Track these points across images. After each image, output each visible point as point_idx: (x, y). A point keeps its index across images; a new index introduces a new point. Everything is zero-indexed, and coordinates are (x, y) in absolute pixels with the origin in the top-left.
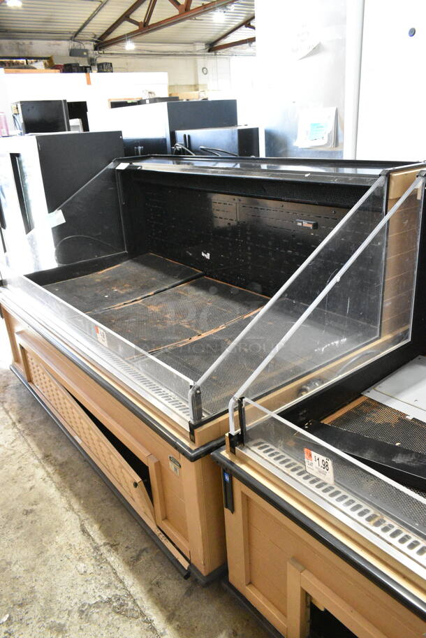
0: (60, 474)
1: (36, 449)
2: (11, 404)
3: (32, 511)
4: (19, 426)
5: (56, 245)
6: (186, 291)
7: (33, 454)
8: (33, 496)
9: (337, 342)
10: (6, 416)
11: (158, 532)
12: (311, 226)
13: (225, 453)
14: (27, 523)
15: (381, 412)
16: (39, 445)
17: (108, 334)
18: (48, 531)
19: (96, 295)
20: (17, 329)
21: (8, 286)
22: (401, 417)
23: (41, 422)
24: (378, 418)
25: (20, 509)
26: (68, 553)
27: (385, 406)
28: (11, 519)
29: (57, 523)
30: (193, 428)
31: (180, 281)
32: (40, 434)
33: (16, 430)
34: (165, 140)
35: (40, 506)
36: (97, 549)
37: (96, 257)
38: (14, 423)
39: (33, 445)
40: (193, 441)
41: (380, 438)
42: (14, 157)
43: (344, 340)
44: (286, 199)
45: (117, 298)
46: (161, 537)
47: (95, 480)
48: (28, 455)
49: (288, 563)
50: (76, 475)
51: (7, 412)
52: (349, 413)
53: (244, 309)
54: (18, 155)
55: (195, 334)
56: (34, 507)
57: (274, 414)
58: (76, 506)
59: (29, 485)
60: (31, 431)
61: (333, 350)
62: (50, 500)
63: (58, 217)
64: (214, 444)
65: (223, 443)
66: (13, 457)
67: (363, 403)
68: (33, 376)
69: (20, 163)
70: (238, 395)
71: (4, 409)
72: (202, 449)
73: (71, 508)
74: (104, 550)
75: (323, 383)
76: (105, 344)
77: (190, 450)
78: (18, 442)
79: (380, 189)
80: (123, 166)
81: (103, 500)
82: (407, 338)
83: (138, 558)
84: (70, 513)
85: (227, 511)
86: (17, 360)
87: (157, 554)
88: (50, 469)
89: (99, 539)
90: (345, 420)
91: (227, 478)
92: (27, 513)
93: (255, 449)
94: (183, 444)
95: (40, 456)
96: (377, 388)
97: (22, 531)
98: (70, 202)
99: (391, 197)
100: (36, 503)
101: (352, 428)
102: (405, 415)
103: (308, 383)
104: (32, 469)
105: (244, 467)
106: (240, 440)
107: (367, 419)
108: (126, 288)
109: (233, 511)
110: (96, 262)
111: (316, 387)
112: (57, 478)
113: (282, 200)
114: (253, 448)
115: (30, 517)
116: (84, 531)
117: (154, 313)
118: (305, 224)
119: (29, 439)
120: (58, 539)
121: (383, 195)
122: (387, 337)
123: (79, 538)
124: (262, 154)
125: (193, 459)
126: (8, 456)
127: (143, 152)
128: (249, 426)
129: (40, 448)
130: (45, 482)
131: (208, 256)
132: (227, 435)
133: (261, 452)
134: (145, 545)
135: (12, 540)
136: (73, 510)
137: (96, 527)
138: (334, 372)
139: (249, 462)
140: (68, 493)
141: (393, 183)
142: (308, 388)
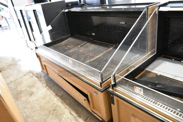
0: (61, 99)
1: (53, 93)
2: (43, 81)
3: (55, 110)
4: (47, 87)
5: (50, 35)
6: (89, 45)
7: (53, 94)
8: (55, 106)
9: (136, 56)
10: (43, 85)
11: (92, 112)
12: (124, 23)
13: (111, 89)
14: (55, 113)
15: (150, 74)
16: (54, 91)
17: (72, 60)
18: (61, 114)
19: (64, 49)
20: (42, 60)
21: (38, 48)
22: (156, 75)
23: (53, 85)
24: (150, 76)
25: (52, 110)
26: (68, 120)
27: (152, 72)
28: (50, 112)
29: (63, 112)
30: (101, 84)
31: (87, 42)
32: (53, 88)
33: (46, 88)
34: (78, 1)
35: (58, 108)
36: (75, 118)
37: (62, 38)
38: (45, 87)
39: (52, 92)
40: (101, 87)
41: (152, 81)
42: (34, 11)
43: (138, 55)
44: (117, 16)
45: (70, 49)
46: (93, 113)
47: (71, 99)
48: (51, 95)
49: (131, 117)
50: (66, 99)
51: (43, 84)
52: (142, 75)
53: (107, 48)
54: (35, 10)
55: (94, 57)
56: (56, 109)
57: (123, 77)
58: (67, 107)
59: (53, 103)
60: (51, 88)
61: (135, 58)
62: (60, 106)
63: (50, 27)
64: (107, 87)
65: (110, 87)
66: (47, 96)
67: (145, 72)
68: (49, 73)
69: (36, 12)
70: (113, 74)
71: (42, 83)
72: (104, 89)
73: (66, 108)
74: (77, 118)
75: (134, 68)
76: (72, 63)
77: (101, 89)
78: (48, 92)
79: (145, 12)
80: (67, 11)
81: (74, 105)
82: (155, 52)
83: (87, 119)
84: (66, 109)
85: (112, 105)
86: (43, 69)
87: (92, 118)
88: (58, 98)
89: (75, 115)
90: (141, 77)
91: (112, 96)
92: (54, 110)
93: (119, 87)
94: (99, 88)
95: (54, 95)
96: (148, 67)
97: (54, 115)
98: (53, 22)
99: (148, 14)
100: (56, 107)
101: (143, 79)
102: (157, 74)
103: (130, 68)
104: (53, 99)
105: (116, 93)
106: (115, 85)
107: (147, 76)
108: (72, 46)
109: (114, 104)
110: (62, 39)
111: (132, 69)
112: (60, 100)
113: (115, 17)
114: (118, 87)
115: (55, 111)
116: (71, 113)
117: (81, 52)
118: (123, 23)
119: (50, 90)
120: (64, 116)
121: (146, 13)
122: (149, 53)
123: (70, 115)
124: (107, 4)
125: (102, 92)
126: (46, 96)
127: (71, 6)
128: (117, 81)
129: (54, 93)
130: (58, 102)
131: (94, 34)
132: (111, 84)
133: (121, 88)
134: (88, 116)
135: (52, 118)
136: (67, 108)
137: (74, 112)
138: (136, 64)
139: (118, 91)
140: (64, 104)
141: (149, 10)
142: (130, 69)
